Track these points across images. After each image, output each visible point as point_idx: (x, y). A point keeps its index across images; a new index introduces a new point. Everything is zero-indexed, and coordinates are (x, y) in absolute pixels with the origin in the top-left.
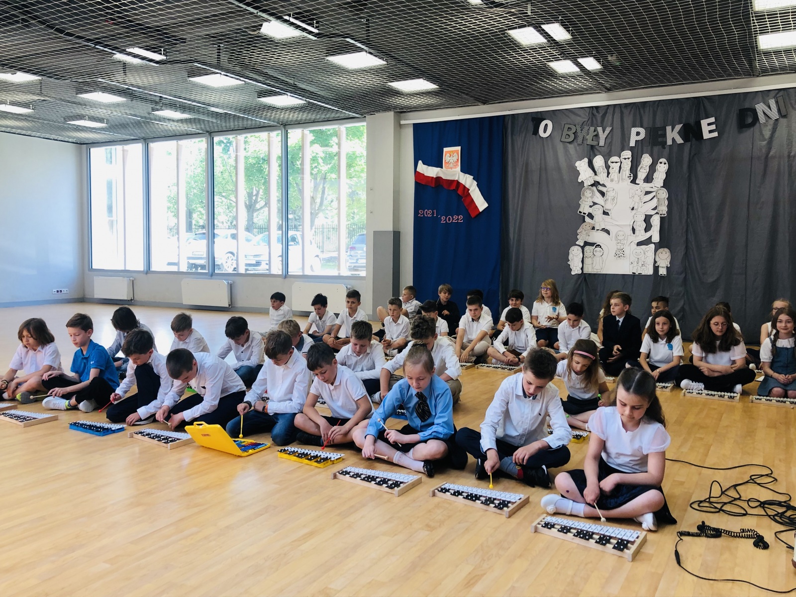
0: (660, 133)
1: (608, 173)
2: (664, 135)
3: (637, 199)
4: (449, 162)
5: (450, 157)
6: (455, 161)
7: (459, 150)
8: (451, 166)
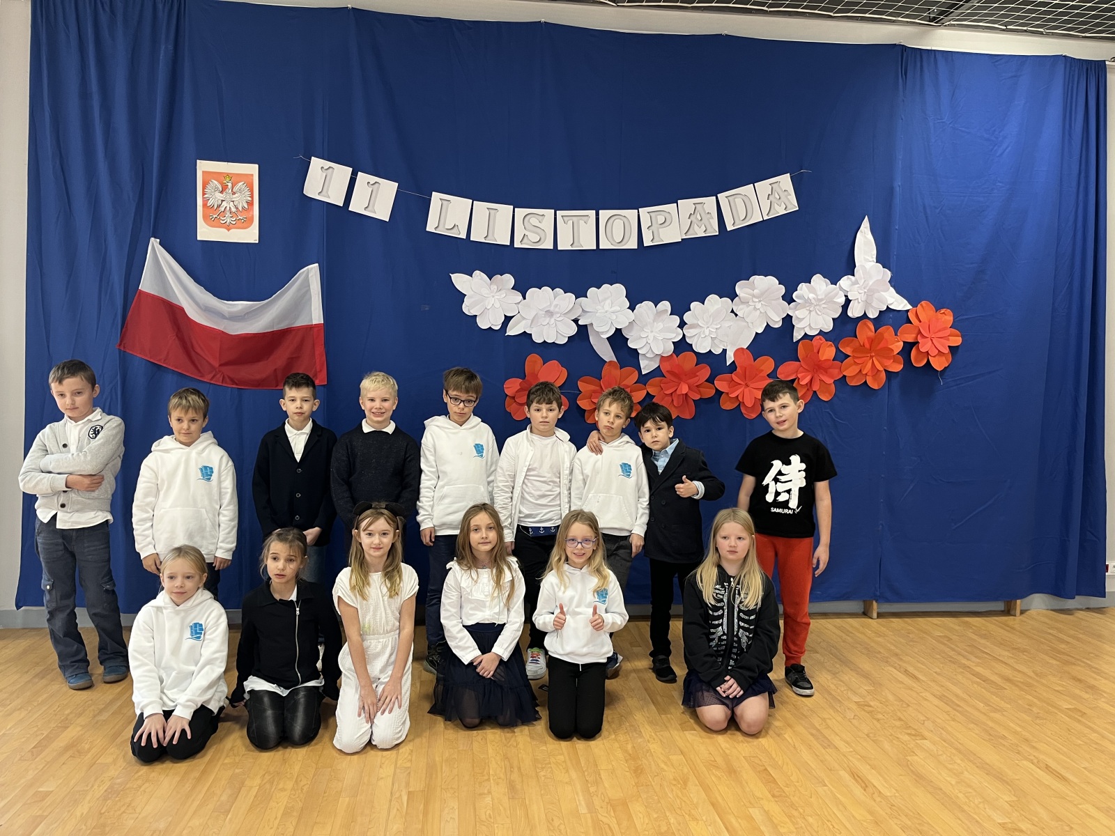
4: (219, 206)
5: (222, 192)
6: (240, 209)
7: (252, 175)
8: (228, 219)
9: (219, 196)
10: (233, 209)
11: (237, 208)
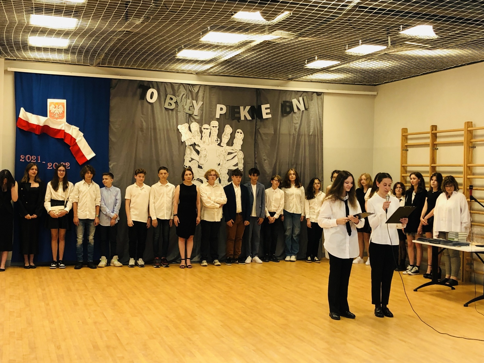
0: (236, 110)
1: (202, 137)
2: (239, 113)
3: (222, 158)
4: (54, 112)
5: (55, 108)
6: (60, 113)
7: (64, 103)
8: (57, 116)
9: (54, 109)
10: (58, 113)
11: (59, 113)
